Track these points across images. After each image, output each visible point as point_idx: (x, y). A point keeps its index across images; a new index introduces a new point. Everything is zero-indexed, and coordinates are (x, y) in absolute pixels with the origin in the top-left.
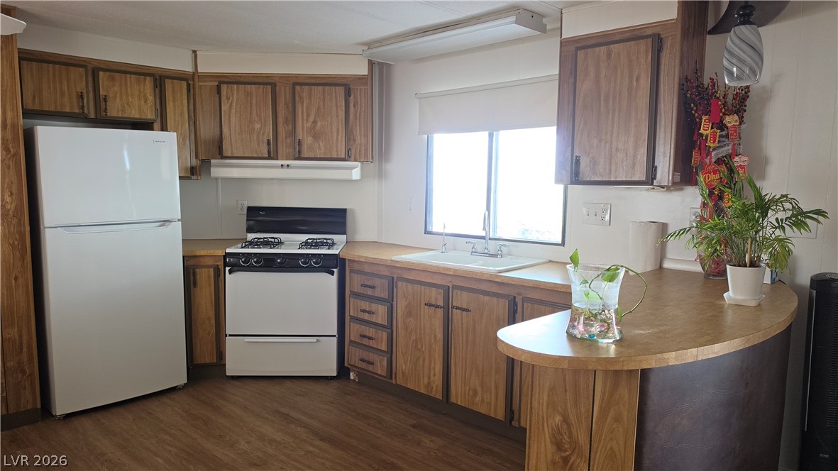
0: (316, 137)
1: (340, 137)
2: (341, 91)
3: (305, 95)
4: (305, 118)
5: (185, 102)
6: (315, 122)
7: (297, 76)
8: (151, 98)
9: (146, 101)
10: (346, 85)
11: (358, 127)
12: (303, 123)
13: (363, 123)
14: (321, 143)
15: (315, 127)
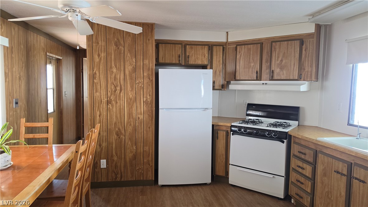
0: (282, 68)
1: (295, 68)
2: (297, 43)
3: (277, 47)
4: (276, 59)
5: (221, 56)
6: (282, 61)
7: (274, 38)
8: (207, 55)
9: (204, 56)
10: (301, 40)
11: (307, 62)
12: (275, 62)
13: (310, 60)
14: (284, 72)
15: (281, 63)
